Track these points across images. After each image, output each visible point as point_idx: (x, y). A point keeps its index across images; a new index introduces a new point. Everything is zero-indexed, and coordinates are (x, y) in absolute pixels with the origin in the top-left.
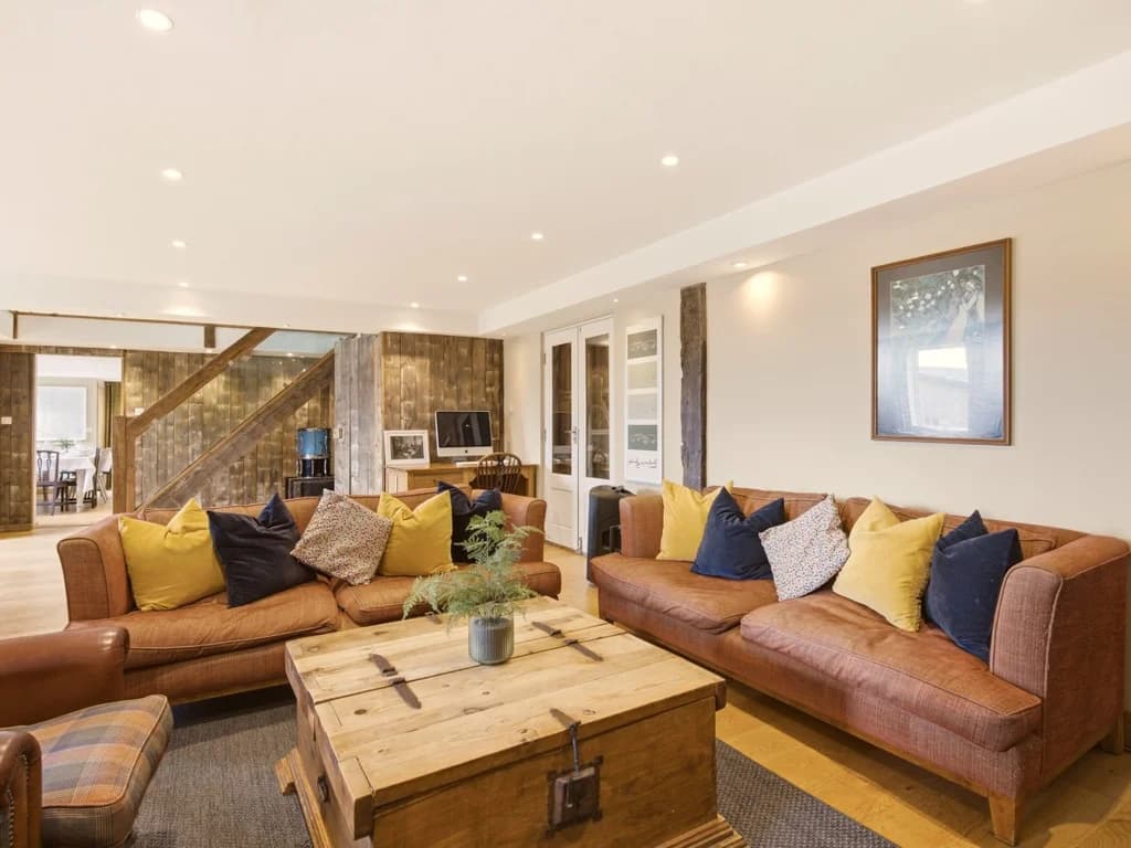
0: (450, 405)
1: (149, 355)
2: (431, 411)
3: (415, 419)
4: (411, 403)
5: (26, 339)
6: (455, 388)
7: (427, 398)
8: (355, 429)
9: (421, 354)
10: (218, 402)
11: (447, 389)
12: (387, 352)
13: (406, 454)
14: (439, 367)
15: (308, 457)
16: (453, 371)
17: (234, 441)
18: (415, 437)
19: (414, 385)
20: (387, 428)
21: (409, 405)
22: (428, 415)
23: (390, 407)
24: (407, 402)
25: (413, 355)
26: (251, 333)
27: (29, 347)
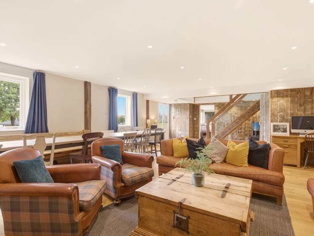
0: (301, 114)
1: (219, 104)
2: (290, 116)
3: (284, 119)
4: (282, 114)
5: (197, 102)
6: (303, 107)
7: (289, 111)
8: (264, 122)
9: (287, 96)
10: (235, 114)
11: (298, 108)
12: (272, 97)
13: (279, 131)
14: (295, 100)
15: (255, 130)
16: (302, 101)
17: (233, 124)
18: (283, 125)
19: (283, 107)
20: (272, 122)
21: (281, 114)
22: (290, 117)
23: (273, 115)
24: (280, 113)
25: (283, 97)
26: (236, 96)
27: (199, 104)
